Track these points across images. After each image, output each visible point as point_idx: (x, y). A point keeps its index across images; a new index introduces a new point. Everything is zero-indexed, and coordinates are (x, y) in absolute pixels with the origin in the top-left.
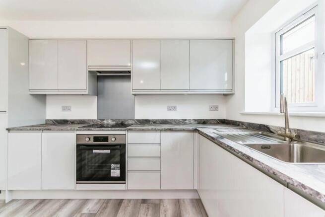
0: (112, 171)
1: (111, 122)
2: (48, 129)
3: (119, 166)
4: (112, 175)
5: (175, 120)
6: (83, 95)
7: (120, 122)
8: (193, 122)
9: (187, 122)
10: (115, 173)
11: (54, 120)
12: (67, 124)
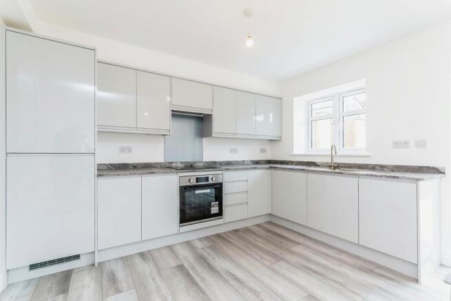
0: (212, 208)
1: (180, 165)
2: (152, 173)
3: (217, 203)
4: (212, 212)
5: (236, 162)
6: (148, 134)
7: (189, 165)
8: (249, 163)
9: (246, 163)
10: (215, 210)
11: (110, 164)
12: (128, 169)
